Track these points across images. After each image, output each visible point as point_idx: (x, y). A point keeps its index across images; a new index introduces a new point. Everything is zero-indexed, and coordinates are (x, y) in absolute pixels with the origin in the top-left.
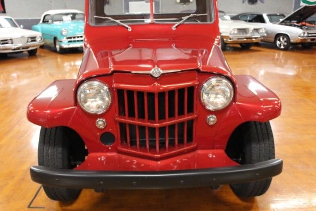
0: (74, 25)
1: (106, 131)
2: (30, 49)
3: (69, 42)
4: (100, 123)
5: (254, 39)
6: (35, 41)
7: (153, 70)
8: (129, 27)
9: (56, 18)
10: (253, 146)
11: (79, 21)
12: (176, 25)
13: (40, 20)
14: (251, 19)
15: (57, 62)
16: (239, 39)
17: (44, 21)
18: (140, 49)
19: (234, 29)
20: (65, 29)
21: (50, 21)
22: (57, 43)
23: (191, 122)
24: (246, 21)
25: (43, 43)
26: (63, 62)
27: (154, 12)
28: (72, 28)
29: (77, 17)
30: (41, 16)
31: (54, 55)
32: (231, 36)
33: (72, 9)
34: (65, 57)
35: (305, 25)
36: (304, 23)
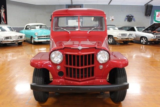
0: (41, 31)
1: (60, 70)
2: (19, 42)
3: (38, 39)
4: (59, 67)
5: (130, 39)
6: (22, 38)
7: (79, 47)
8: (70, 32)
9: (32, 27)
10: (118, 79)
11: (43, 29)
12: (89, 31)
13: (24, 28)
14: (128, 29)
15: (32, 48)
16: (122, 39)
17: (26, 29)
18: (73, 41)
19: (119, 34)
20: (37, 33)
21: (29, 29)
22: (33, 39)
23: (93, 68)
24: (126, 30)
25: (26, 39)
26: (35, 49)
27: (80, 25)
28: (40, 32)
29: (42, 27)
30: (25, 26)
31: (31, 45)
32: (118, 37)
33: (40, 23)
34: (36, 46)
35: (155, 33)
36: (155, 32)
